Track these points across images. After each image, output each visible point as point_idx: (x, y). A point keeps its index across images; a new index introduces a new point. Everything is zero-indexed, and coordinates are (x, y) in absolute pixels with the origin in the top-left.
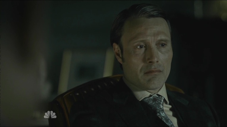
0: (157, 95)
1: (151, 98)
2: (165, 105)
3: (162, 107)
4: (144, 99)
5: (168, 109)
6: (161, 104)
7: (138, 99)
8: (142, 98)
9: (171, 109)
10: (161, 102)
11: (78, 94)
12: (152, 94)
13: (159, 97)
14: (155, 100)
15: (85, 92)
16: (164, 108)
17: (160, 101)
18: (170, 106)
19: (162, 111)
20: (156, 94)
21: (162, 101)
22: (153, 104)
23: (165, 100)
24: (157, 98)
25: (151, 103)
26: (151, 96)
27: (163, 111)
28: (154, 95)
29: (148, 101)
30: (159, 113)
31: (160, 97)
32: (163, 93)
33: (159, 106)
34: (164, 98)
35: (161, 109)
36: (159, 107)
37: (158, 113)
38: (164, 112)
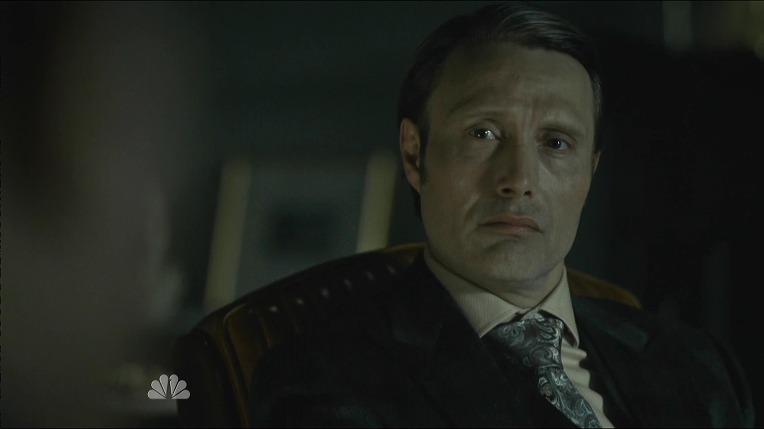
0: (542, 312)
1: (520, 324)
2: (566, 348)
3: (556, 354)
4: (494, 328)
5: (576, 363)
6: (552, 345)
7: (477, 330)
8: (488, 324)
9: (584, 364)
10: (554, 338)
11: (274, 309)
12: (522, 311)
13: (546, 321)
14: (532, 330)
15: (300, 302)
16: (565, 361)
17: (550, 337)
18: (583, 354)
19: (555, 368)
20: (537, 310)
21: (558, 334)
22: (527, 344)
23: (566, 332)
24: (540, 327)
25: (518, 340)
26: (518, 317)
27: (559, 368)
28: (530, 316)
29: (510, 337)
30: (545, 375)
31: (551, 320)
32: (561, 305)
33: (548, 354)
34: (565, 325)
35: (554, 362)
36: (545, 357)
37: (541, 376)
38: (562, 372)
